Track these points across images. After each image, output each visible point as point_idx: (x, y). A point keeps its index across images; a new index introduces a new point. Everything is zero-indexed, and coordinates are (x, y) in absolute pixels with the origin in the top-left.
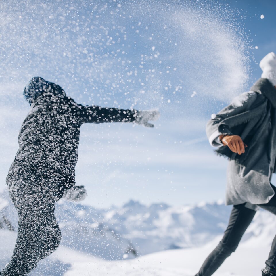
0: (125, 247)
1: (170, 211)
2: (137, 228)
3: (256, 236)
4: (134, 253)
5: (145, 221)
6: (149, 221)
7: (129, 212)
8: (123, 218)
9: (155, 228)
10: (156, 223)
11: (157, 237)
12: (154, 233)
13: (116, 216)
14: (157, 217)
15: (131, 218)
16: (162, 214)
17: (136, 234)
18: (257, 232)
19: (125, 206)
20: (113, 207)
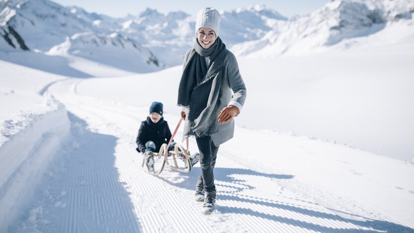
0: (146, 57)
1: (188, 20)
2: (155, 37)
3: (271, 44)
4: (156, 62)
5: (163, 31)
6: (168, 31)
7: (147, 21)
8: (142, 28)
9: (175, 37)
10: (175, 32)
11: (176, 46)
12: (173, 42)
13: (133, 25)
14: (176, 26)
15: (149, 27)
16: (180, 23)
17: (154, 43)
18: (272, 40)
19: (142, 15)
20: (130, 17)
